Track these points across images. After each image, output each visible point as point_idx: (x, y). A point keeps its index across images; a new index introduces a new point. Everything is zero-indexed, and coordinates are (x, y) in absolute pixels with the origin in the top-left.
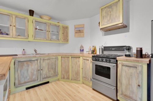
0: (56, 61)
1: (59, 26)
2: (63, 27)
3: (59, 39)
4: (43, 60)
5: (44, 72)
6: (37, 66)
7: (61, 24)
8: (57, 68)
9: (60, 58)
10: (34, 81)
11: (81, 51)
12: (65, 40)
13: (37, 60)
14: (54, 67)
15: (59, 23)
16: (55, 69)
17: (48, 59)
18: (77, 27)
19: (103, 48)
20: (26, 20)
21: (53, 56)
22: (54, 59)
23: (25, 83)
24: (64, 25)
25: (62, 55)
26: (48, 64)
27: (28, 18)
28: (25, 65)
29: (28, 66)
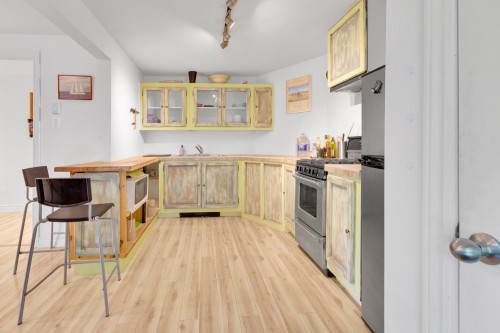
0: (232, 172)
1: (246, 91)
2: (257, 92)
3: (248, 120)
4: (207, 166)
5: (209, 192)
6: (195, 177)
7: (251, 86)
8: (235, 187)
9: (242, 165)
10: (191, 203)
11: (299, 149)
12: (263, 122)
13: (196, 166)
14: (229, 183)
15: (246, 83)
16: (232, 188)
17: (216, 166)
18: (291, 85)
19: (346, 140)
20: (183, 93)
21: (227, 160)
22: (229, 168)
23: (178, 203)
24: (259, 86)
25: (247, 159)
26: (217, 176)
27: (186, 88)
28: (178, 172)
29: (182, 175)
